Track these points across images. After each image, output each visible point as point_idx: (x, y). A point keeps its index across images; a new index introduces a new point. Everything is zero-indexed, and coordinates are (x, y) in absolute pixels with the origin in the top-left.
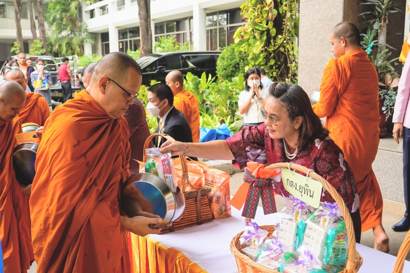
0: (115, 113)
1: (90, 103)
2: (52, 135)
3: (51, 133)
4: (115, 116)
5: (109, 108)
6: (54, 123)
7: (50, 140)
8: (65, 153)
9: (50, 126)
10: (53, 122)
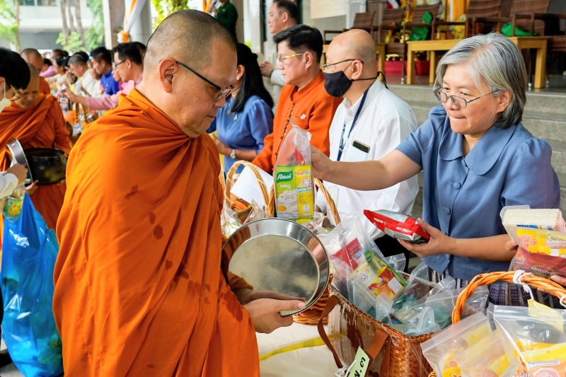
0: (194, 126)
1: (147, 114)
2: (83, 178)
3: (81, 175)
4: (197, 133)
5: (182, 118)
6: (85, 155)
7: (79, 188)
8: (110, 212)
9: (79, 161)
10: (83, 153)
